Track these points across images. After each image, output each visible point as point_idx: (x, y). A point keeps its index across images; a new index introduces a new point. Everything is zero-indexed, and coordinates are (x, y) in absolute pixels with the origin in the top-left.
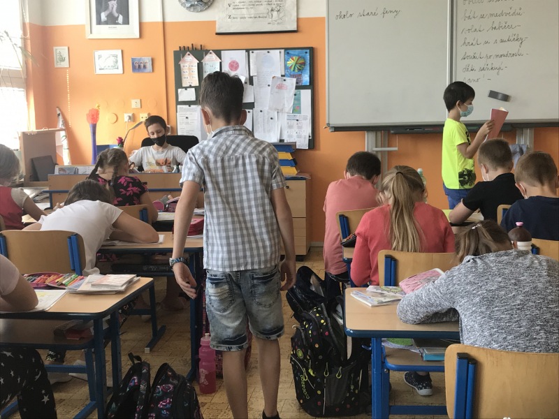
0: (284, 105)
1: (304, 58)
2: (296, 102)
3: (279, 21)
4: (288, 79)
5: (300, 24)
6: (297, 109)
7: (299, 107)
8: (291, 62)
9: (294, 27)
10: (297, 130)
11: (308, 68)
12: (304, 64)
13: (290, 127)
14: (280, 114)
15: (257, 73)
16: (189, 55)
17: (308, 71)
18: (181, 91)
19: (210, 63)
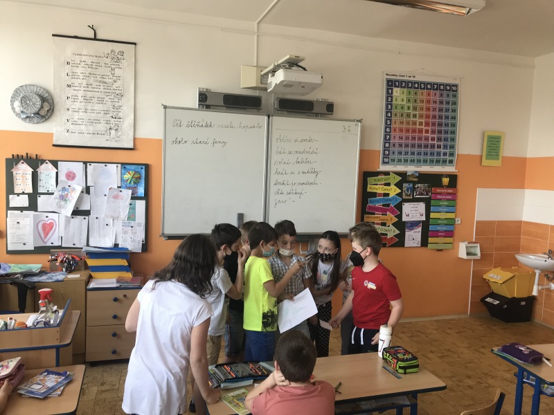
0: (120, 213)
1: (140, 173)
2: (131, 211)
3: (117, 139)
4: (124, 191)
5: (137, 143)
6: (131, 216)
7: (134, 215)
8: (127, 176)
9: (131, 146)
10: (131, 236)
11: (144, 182)
12: (140, 178)
13: (125, 233)
14: (116, 221)
15: (95, 183)
16: (23, 163)
17: (143, 185)
18: (13, 197)
19: (46, 172)
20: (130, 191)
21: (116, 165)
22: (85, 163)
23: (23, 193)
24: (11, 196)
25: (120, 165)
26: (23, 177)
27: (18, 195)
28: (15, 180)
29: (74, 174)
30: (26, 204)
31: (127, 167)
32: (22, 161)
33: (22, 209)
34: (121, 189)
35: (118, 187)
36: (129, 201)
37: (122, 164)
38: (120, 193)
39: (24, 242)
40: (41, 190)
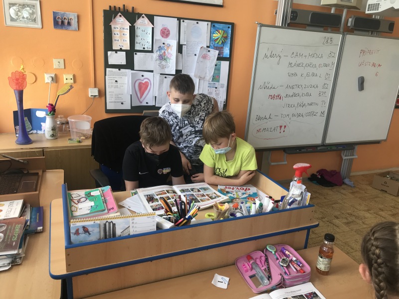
2: (216, 72)
4: (212, 51)
6: (216, 78)
7: (219, 75)
8: (217, 35)
9: (220, 2)
12: (226, 38)
13: (210, 93)
15: (187, 41)
16: (120, 16)
17: (229, 45)
18: (111, 54)
19: (142, 28)
20: (217, 52)
21: (206, 23)
22: (179, 19)
23: (121, 50)
24: (109, 53)
25: (210, 23)
26: (120, 32)
27: (116, 51)
28: (113, 35)
29: (168, 31)
30: (124, 62)
31: (216, 25)
32: (120, 14)
33: (119, 67)
34: (209, 49)
35: (207, 47)
36: (215, 61)
37: (212, 22)
38: (208, 53)
39: (122, 101)
40: (137, 47)
